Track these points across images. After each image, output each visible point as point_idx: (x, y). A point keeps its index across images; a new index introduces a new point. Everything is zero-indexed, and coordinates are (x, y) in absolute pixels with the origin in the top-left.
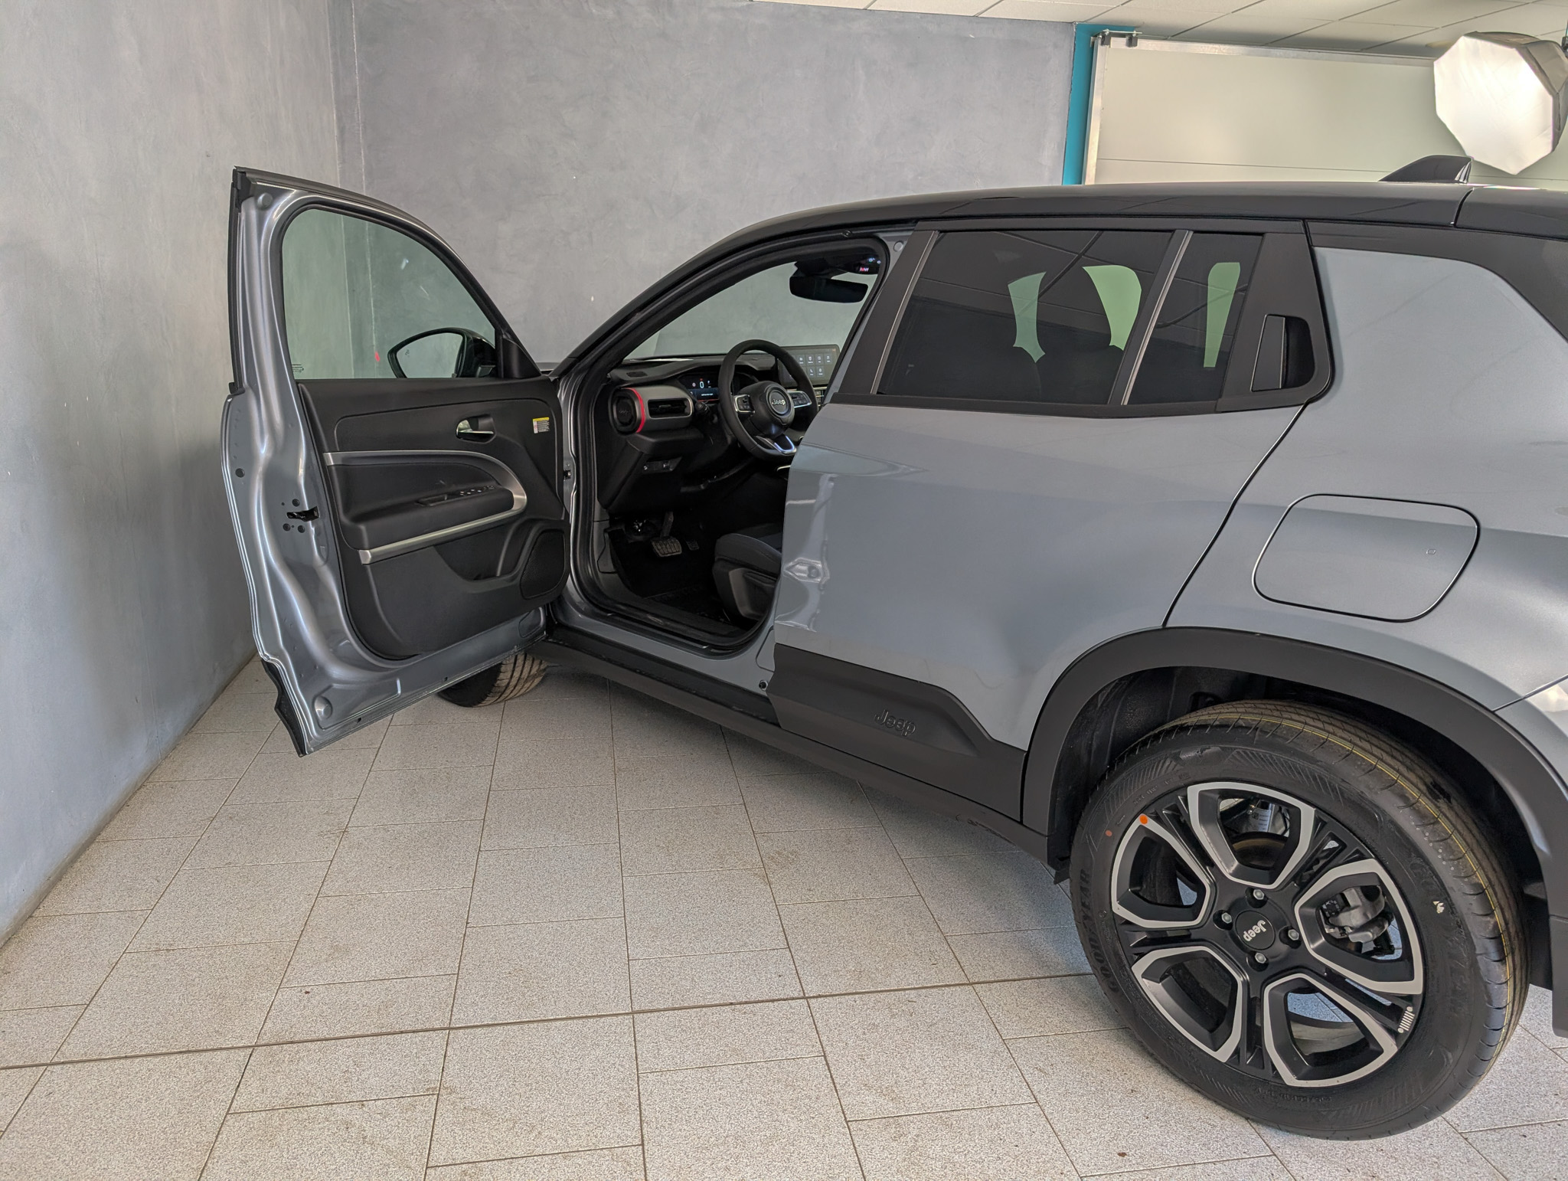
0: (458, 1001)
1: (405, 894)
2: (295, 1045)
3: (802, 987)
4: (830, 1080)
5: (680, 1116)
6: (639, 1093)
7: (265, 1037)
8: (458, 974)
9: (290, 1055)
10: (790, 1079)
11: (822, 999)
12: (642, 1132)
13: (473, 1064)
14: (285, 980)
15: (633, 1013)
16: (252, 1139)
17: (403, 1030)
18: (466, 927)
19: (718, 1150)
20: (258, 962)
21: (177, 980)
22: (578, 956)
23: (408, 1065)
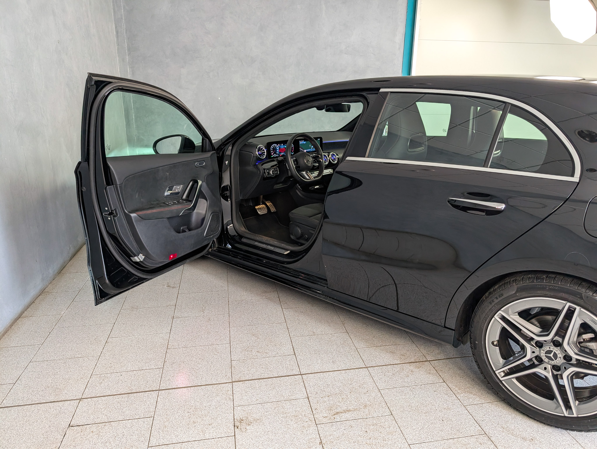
0: (163, 379)
1: (143, 336)
3: (300, 370)
4: (310, 407)
7: (85, 395)
10: (294, 407)
15: (232, 382)
16: (78, 437)
17: (140, 391)
18: (167, 349)
19: (265, 437)
20: (84, 365)
21: (51, 372)
22: (211, 360)
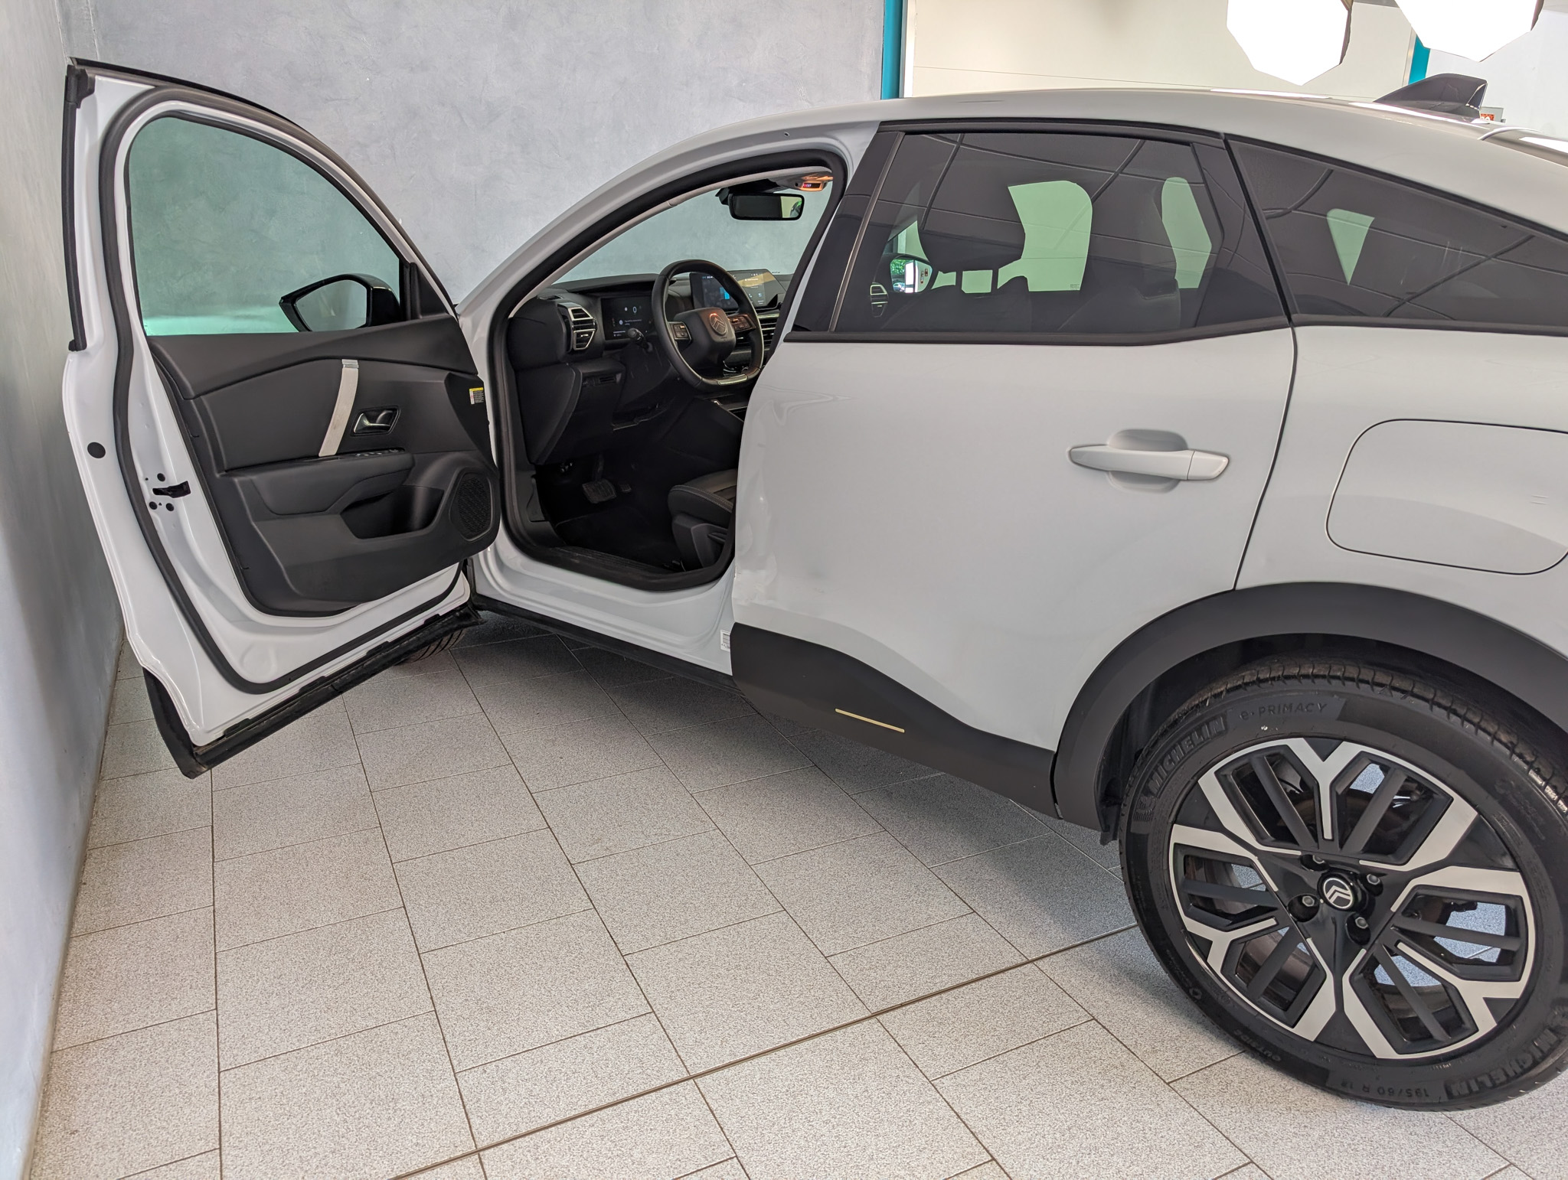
0: (678, 1044)
1: (523, 931)
2: (527, 1138)
3: (1018, 951)
4: (1118, 1043)
5: (1007, 1117)
6: (948, 1104)
7: (482, 1138)
8: (654, 1012)
9: (529, 1151)
11: (1048, 959)
12: (982, 1145)
13: (750, 1113)
14: (455, 1062)
15: (874, 1015)
17: (640, 1091)
18: (623, 956)
23: (677, 1130)
